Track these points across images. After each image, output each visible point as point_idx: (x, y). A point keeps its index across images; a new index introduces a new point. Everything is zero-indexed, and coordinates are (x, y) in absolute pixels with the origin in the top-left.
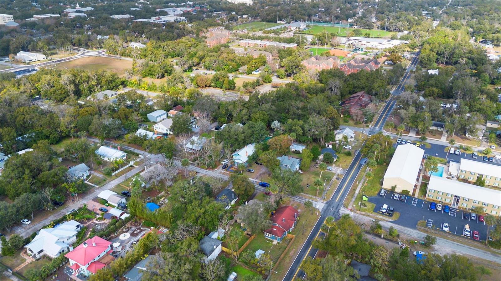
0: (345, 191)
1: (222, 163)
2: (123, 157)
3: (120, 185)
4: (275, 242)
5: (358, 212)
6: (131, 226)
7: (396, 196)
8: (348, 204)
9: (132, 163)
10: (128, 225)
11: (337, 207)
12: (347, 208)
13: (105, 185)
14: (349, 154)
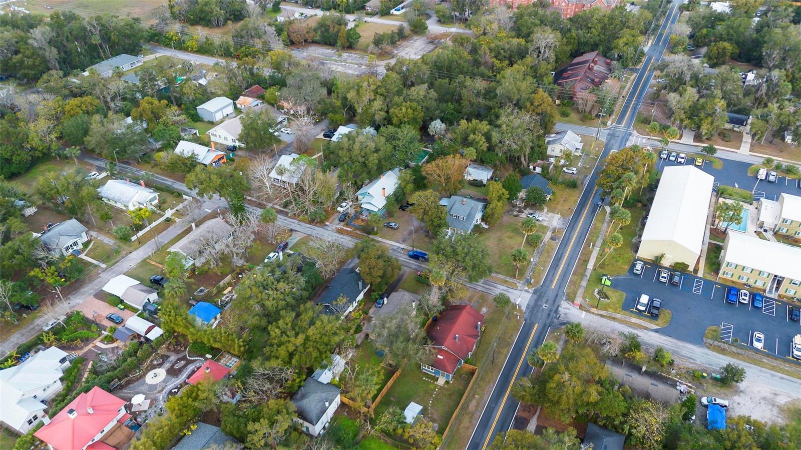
0: (569, 264)
1: (339, 209)
2: (151, 201)
3: (148, 260)
4: (441, 381)
5: (594, 310)
6: (168, 354)
7: (663, 275)
8: (575, 294)
9: (169, 213)
10: (162, 350)
11: (554, 301)
12: (573, 302)
13: (117, 262)
14: (573, 185)
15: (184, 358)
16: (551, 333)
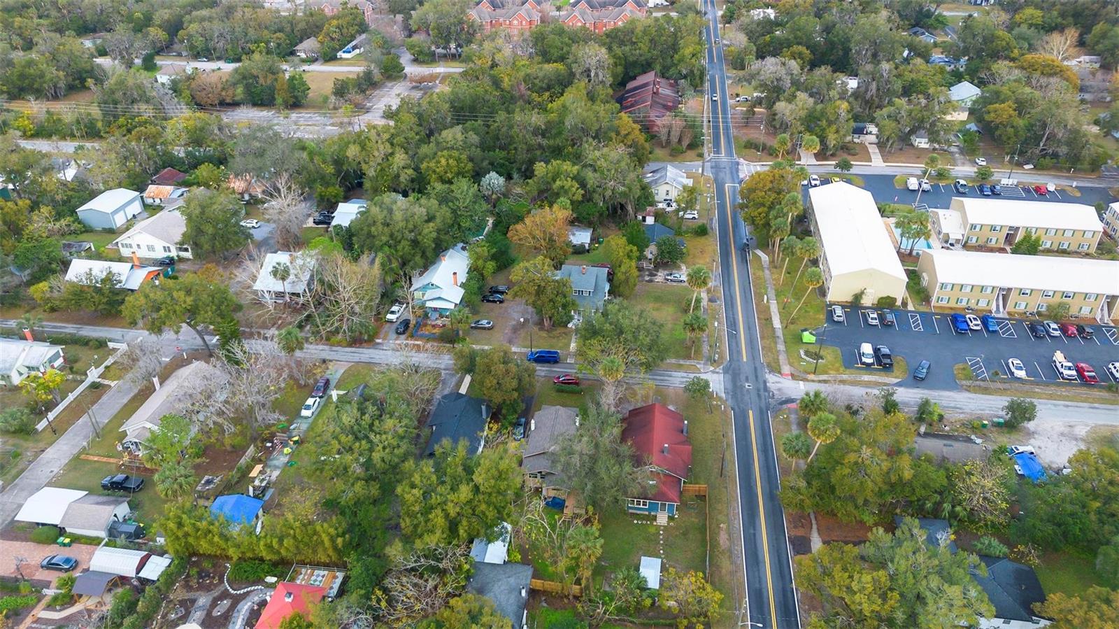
0: (749, 328)
3: (83, 456)
5: (811, 377)
6: (191, 595)
7: (872, 316)
8: (777, 361)
9: (93, 375)
10: (178, 593)
12: (780, 372)
13: (23, 471)
14: (702, 231)
15: (225, 595)
16: (775, 417)
